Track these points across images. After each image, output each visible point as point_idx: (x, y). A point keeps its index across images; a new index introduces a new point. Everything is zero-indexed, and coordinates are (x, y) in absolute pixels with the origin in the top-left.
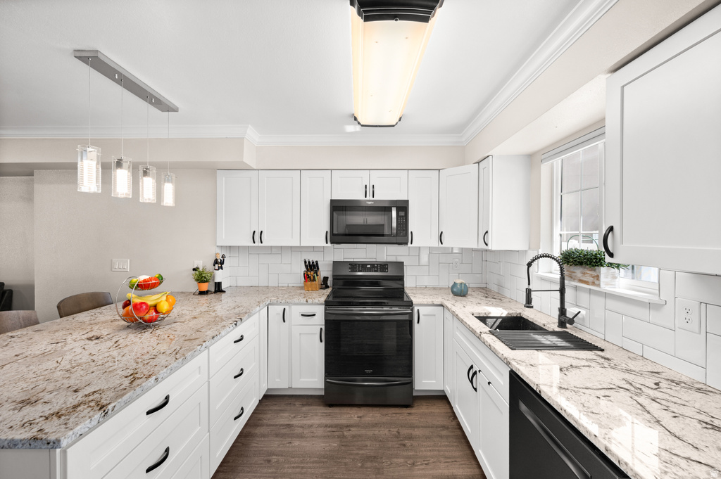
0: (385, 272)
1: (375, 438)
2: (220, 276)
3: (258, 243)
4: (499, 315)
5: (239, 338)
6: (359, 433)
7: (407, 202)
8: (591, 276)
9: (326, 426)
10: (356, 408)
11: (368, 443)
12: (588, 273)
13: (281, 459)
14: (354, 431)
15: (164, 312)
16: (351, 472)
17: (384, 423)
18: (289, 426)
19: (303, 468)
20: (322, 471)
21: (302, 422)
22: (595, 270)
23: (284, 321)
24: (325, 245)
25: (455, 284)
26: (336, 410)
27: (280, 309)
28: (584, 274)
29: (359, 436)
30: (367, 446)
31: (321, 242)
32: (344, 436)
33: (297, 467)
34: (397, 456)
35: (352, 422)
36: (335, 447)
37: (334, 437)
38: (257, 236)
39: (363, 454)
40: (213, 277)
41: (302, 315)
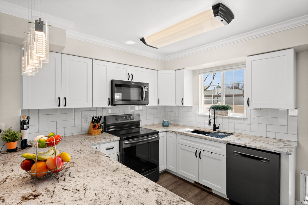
0: (132, 119)
7: (148, 84)
8: (225, 113)
12: (223, 112)
22: (226, 111)
28: (222, 112)
38: (62, 101)
41: (107, 149)
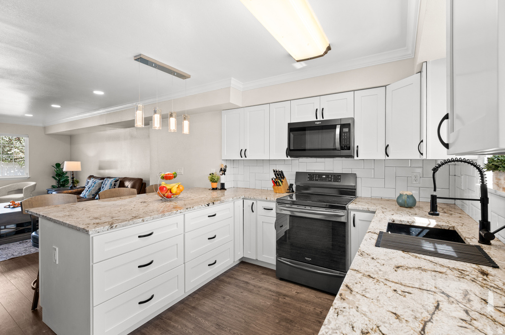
0: (338, 182)
1: (300, 310)
2: (223, 179)
3: (244, 158)
4: (425, 226)
5: (214, 214)
6: (290, 302)
7: (353, 119)
9: (270, 291)
10: (299, 286)
11: (292, 311)
13: (231, 299)
14: (288, 300)
15: (174, 193)
16: (269, 323)
17: (313, 302)
18: (247, 283)
19: (240, 309)
20: (250, 315)
21: (256, 283)
23: (253, 212)
24: (286, 158)
25: (401, 195)
26: (283, 283)
27: (250, 202)
29: (289, 304)
30: (290, 312)
31: (283, 155)
32: (278, 301)
33: (238, 307)
34: (309, 327)
35: (290, 294)
36: (268, 305)
37: (271, 299)
38: (243, 153)
39: (284, 316)
40: (219, 179)
41: (264, 209)
